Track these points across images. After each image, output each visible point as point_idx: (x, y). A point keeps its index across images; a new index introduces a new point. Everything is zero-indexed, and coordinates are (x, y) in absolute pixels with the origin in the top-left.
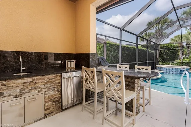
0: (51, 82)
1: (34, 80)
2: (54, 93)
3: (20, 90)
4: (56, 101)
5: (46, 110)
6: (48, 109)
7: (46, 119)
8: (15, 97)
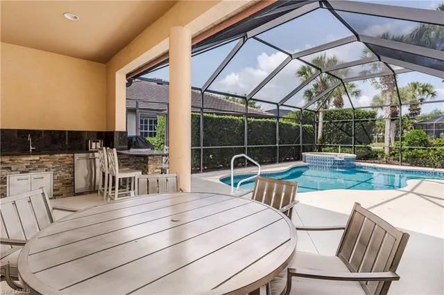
0: (61, 162)
1: (40, 158)
2: (65, 175)
3: (27, 167)
4: (67, 184)
5: (54, 190)
6: (58, 190)
7: (54, 200)
8: (22, 172)
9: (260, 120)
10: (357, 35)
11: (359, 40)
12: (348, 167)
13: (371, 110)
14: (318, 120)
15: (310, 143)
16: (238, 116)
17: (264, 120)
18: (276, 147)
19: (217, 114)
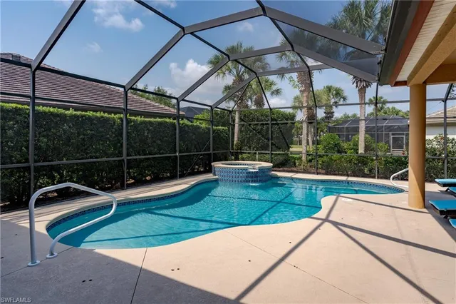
9: (152, 120)
10: (263, 8)
11: (265, 14)
12: (263, 179)
13: (291, 111)
14: (234, 121)
15: (224, 150)
16: (115, 114)
17: (158, 120)
18: (176, 156)
19: (76, 109)
